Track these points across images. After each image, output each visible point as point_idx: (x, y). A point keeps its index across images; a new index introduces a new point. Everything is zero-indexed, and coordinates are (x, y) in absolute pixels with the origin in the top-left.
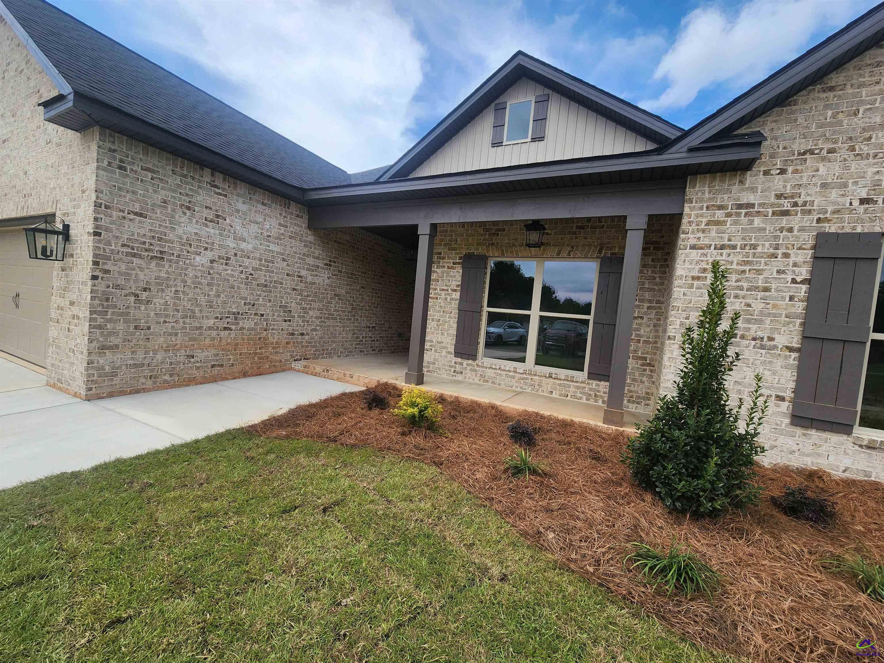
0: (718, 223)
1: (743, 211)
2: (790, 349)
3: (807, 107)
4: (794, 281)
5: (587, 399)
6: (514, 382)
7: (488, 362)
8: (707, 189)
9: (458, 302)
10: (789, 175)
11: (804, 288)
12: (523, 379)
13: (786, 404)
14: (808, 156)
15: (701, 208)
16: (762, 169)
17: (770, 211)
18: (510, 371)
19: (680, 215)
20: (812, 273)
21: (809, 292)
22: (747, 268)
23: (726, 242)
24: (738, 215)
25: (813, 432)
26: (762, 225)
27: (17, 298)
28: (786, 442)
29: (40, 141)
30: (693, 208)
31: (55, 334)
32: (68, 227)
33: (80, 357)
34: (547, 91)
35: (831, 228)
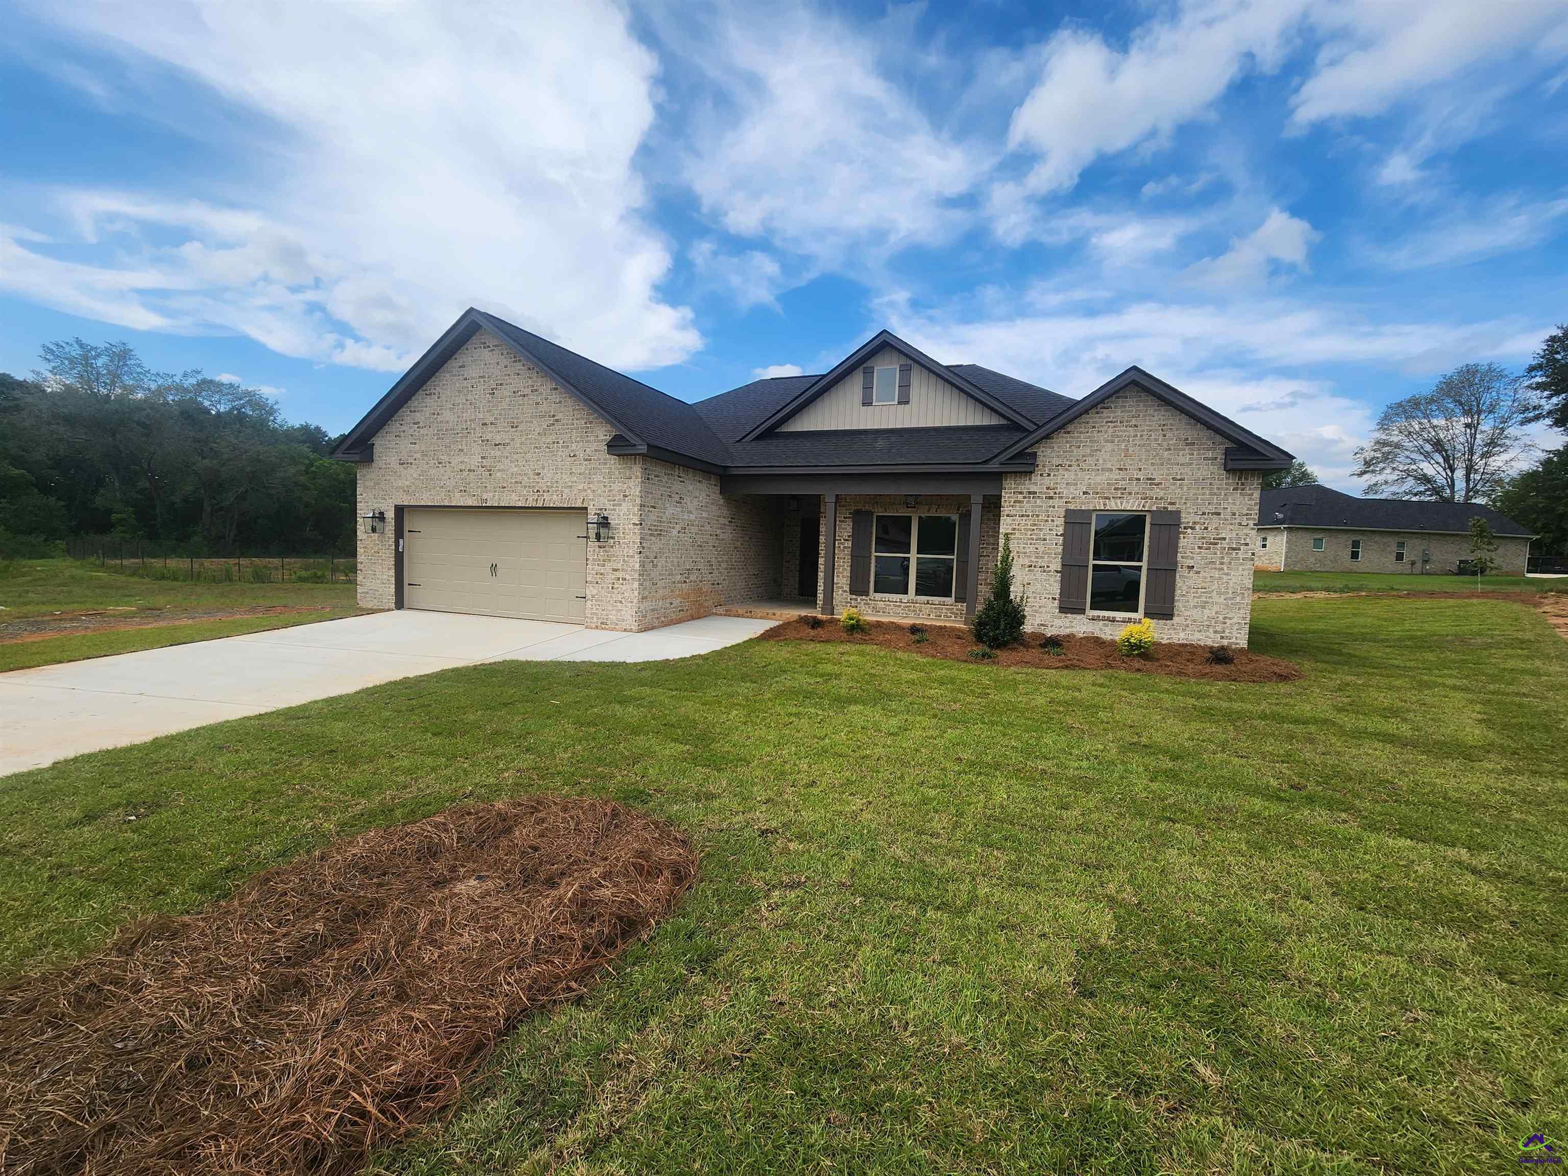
0: (1020, 502)
1: (1032, 496)
2: (1057, 572)
4: (1057, 535)
5: (956, 617)
6: (900, 610)
7: (879, 596)
8: (1013, 482)
9: (850, 549)
10: (1052, 477)
11: (1062, 538)
12: (907, 607)
13: (1057, 601)
14: (1059, 467)
15: (1011, 493)
16: (1039, 472)
17: (1044, 496)
18: (896, 602)
19: (999, 497)
20: (1065, 530)
21: (1064, 540)
22: (1035, 528)
23: (1024, 513)
24: (1029, 497)
25: (1069, 615)
26: (1041, 504)
27: (494, 568)
28: (1058, 622)
29: (560, 453)
30: (1006, 493)
31: (595, 592)
32: (606, 518)
33: (629, 605)
34: (909, 362)
35: (1072, 507)
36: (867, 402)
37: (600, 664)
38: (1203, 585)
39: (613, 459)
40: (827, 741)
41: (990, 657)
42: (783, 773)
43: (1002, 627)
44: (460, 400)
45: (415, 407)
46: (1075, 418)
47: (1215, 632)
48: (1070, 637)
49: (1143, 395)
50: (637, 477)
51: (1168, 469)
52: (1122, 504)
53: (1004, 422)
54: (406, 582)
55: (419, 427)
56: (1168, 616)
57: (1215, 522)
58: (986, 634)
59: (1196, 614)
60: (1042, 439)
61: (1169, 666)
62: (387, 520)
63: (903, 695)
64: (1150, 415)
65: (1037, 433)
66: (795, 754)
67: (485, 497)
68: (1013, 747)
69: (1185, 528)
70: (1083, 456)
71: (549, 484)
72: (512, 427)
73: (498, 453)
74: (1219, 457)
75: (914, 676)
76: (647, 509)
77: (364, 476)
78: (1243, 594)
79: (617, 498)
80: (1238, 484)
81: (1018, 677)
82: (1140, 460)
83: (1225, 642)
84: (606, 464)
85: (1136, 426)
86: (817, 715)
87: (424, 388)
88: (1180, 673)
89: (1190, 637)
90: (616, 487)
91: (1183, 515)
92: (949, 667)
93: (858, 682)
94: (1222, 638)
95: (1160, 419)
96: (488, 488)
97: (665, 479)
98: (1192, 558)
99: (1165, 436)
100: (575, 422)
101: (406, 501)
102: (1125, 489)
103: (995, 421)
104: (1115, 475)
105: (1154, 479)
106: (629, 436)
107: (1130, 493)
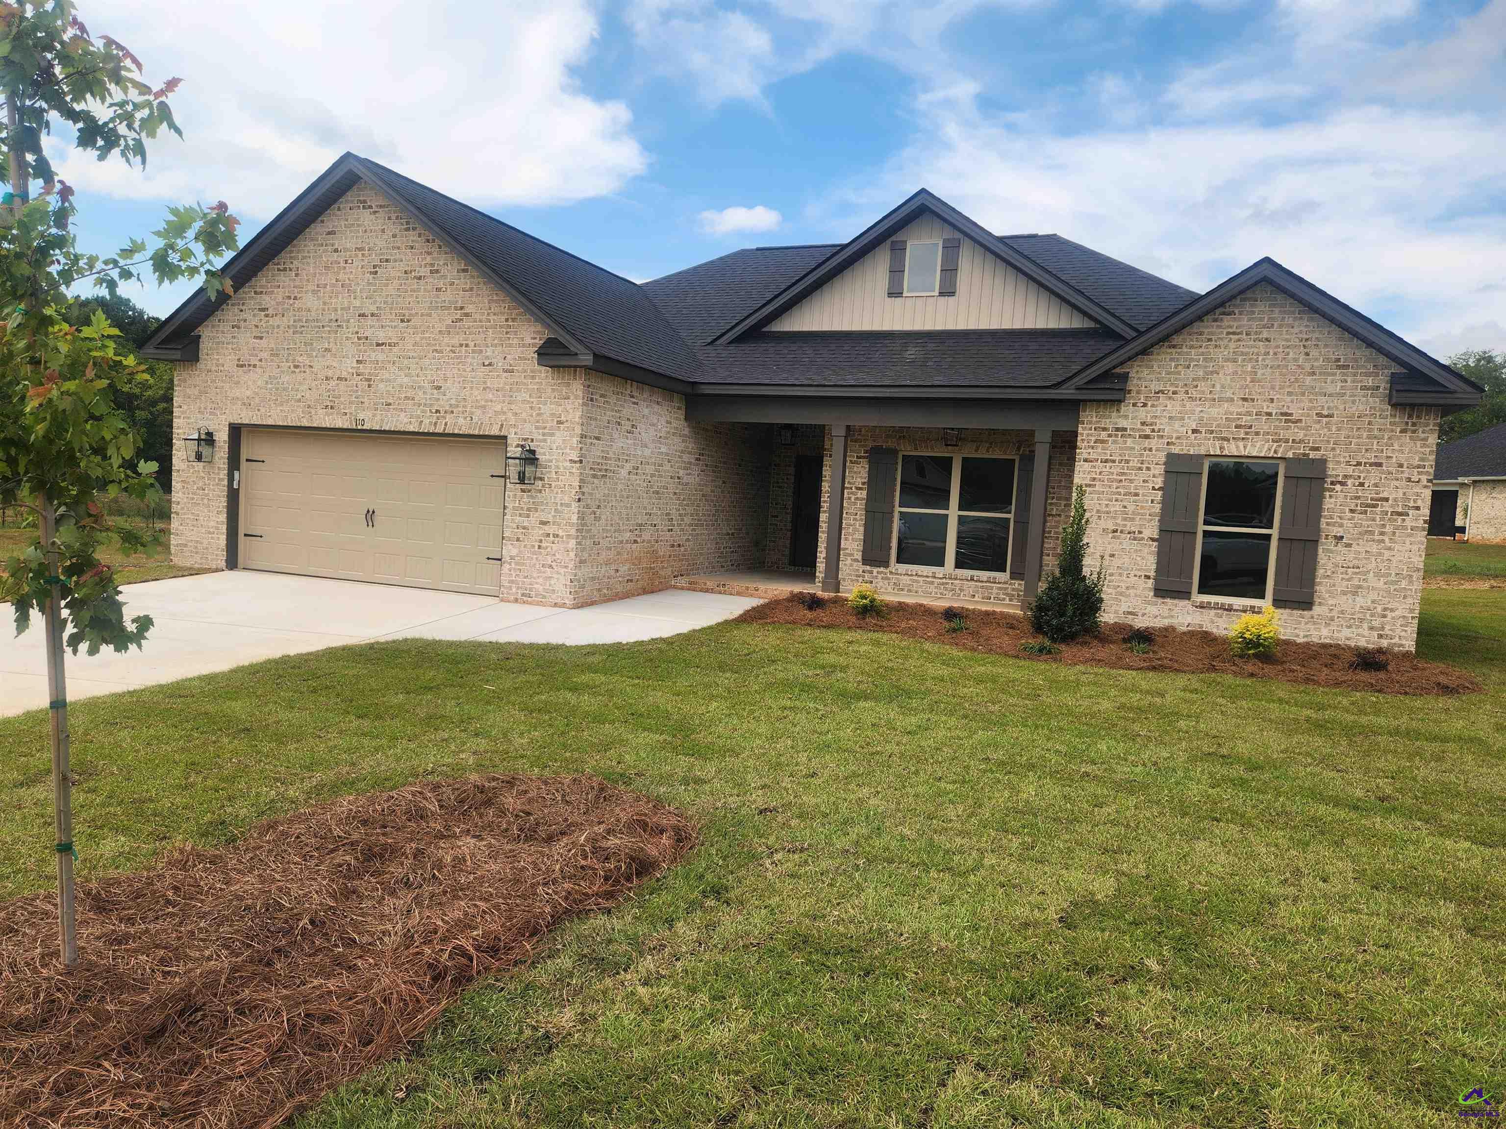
0: (1103, 442)
1: (1120, 433)
2: (1153, 540)
3: (1160, 358)
4: (1154, 489)
5: (1011, 600)
6: (932, 589)
7: (903, 568)
8: (1094, 414)
9: (864, 502)
10: (1149, 408)
11: (1160, 493)
12: (943, 584)
13: (1152, 580)
14: (1160, 395)
15: (1091, 429)
16: (1132, 401)
17: (1137, 434)
18: (927, 577)
19: (1075, 434)
20: (1165, 482)
21: (1163, 496)
22: (1123, 478)
23: (1109, 457)
24: (1116, 436)
25: (1168, 600)
26: (1132, 445)
27: (370, 515)
28: (1152, 610)
29: (469, 360)
30: (1085, 429)
31: (514, 552)
32: (533, 452)
33: (562, 571)
34: (957, 235)
35: (1176, 450)
36: (895, 292)
37: (531, 646)
38: (1356, 562)
39: (544, 373)
40: (830, 736)
41: (1049, 652)
42: (779, 764)
43: (1070, 613)
44: (330, 279)
45: (261, 287)
46: (1184, 327)
47: (1371, 628)
48: (1169, 630)
49: (1279, 297)
50: (576, 397)
51: (1311, 401)
52: (1245, 447)
53: (1088, 324)
54: (241, 532)
55: (267, 316)
56: (1306, 604)
57: (1373, 476)
58: (1048, 623)
59: (1345, 602)
60: (1137, 354)
61: (1293, 671)
62: (217, 444)
63: (929, 691)
64: (1288, 325)
65: (1135, 344)
66: (792, 748)
67: (361, 416)
68: (1056, 751)
69: (1332, 483)
70: (1194, 380)
71: (453, 402)
72: (402, 321)
73: (381, 357)
74: (1382, 385)
75: (945, 672)
76: (589, 441)
77: (185, 381)
78: (1411, 576)
79: (548, 425)
80: (1407, 423)
81: (1083, 678)
82: (1273, 388)
83: (1385, 643)
84: (533, 377)
85: (1268, 340)
86: (817, 710)
87: (276, 260)
88: (1307, 680)
89: (1336, 635)
90: (547, 409)
91: (1330, 465)
92: (993, 663)
93: (869, 675)
94: (1380, 636)
95: (1301, 332)
96: (366, 405)
97: (613, 399)
98: (1341, 525)
99: (1307, 354)
100: (492, 317)
101: (246, 417)
102: (1251, 427)
103: (1076, 323)
104: (1237, 408)
105: (1291, 415)
106: (565, 338)
107: (1257, 434)
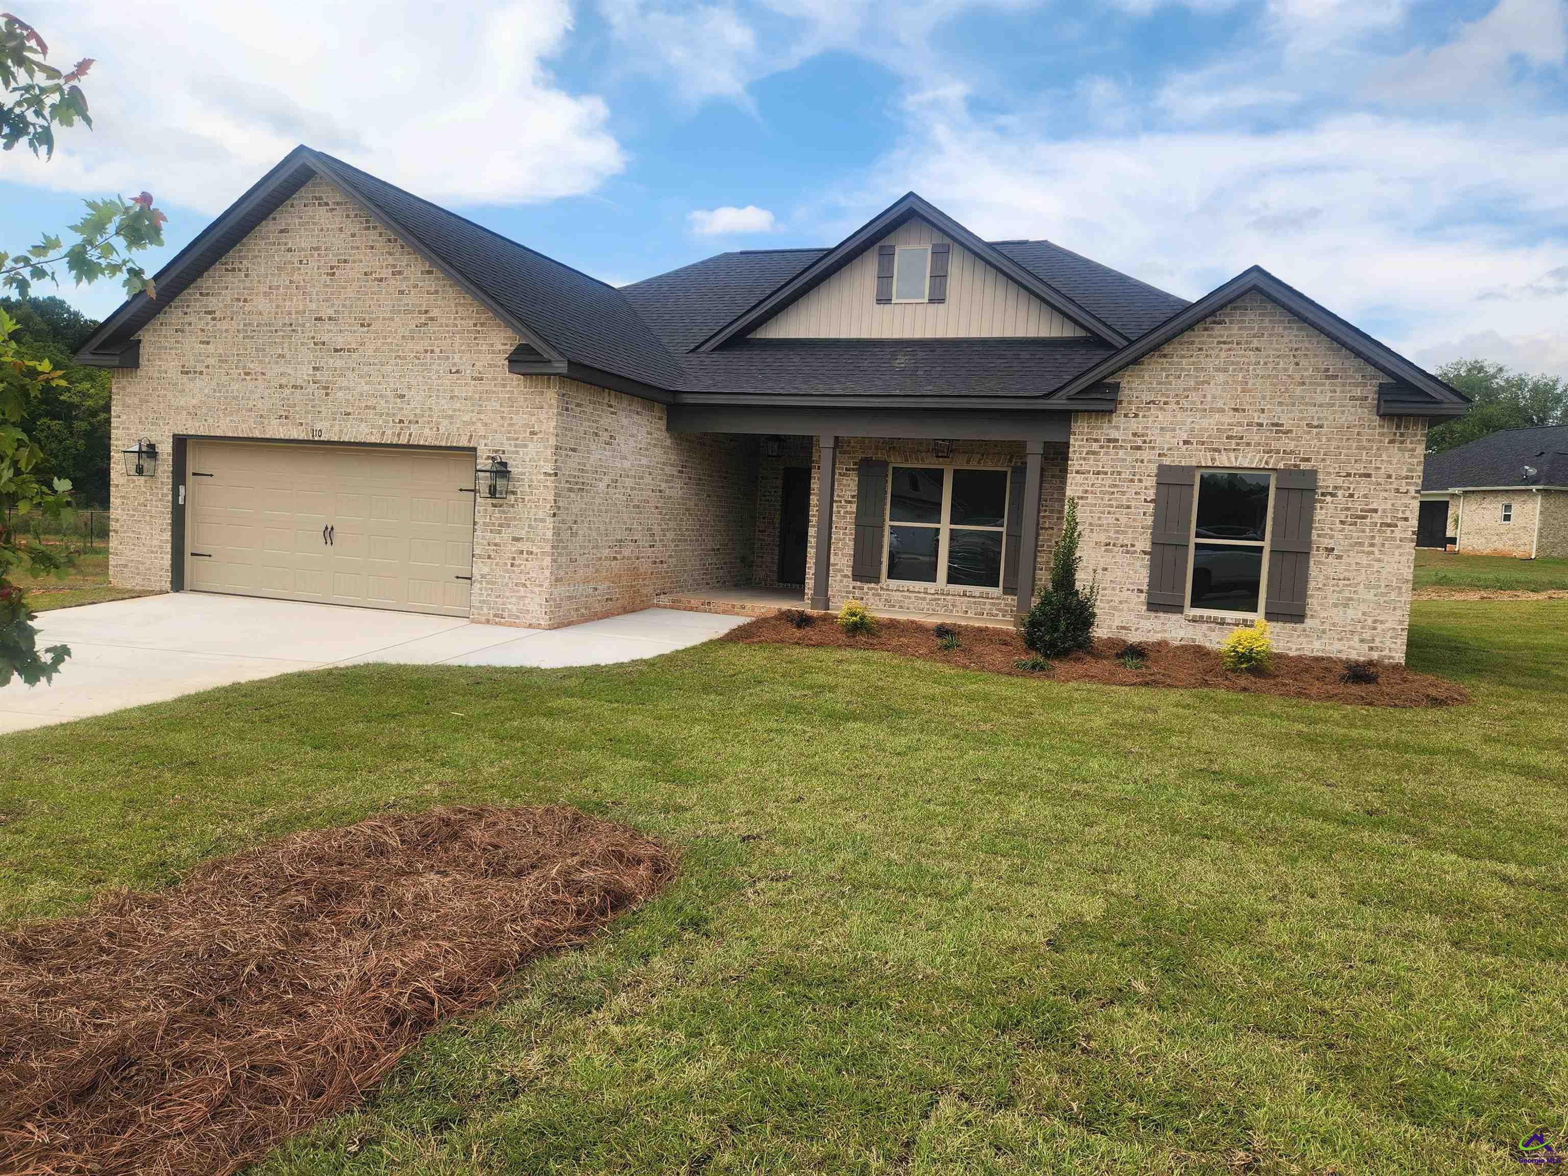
0: (1094, 453)
1: (1112, 445)
2: (1145, 553)
3: (1150, 367)
4: (1146, 501)
5: (1004, 616)
6: (923, 604)
7: (894, 583)
8: (1086, 425)
9: (854, 515)
10: (1140, 418)
11: (1152, 505)
12: (935, 600)
13: (1144, 595)
14: (1151, 405)
15: (1082, 440)
16: (1123, 412)
17: (1129, 445)
18: (919, 592)
19: (1067, 445)
20: (1156, 494)
21: (1155, 509)
22: (1115, 490)
23: (1100, 469)
24: (1108, 447)
25: (1161, 614)
26: (1124, 457)
27: (328, 533)
28: (1146, 624)
29: (435, 367)
30: (1076, 440)
31: (486, 570)
32: (504, 464)
33: (537, 589)
34: (947, 241)
35: (1167, 461)
36: (884, 299)
37: (504, 670)
38: (1347, 574)
39: (516, 380)
40: (817, 759)
41: (1042, 668)
42: (764, 789)
43: (1062, 628)
44: (284, 280)
45: (207, 288)
46: (1175, 336)
47: (1362, 641)
48: (1161, 645)
49: (1269, 306)
50: (551, 406)
51: (1301, 411)
52: (1236, 459)
53: (1080, 333)
54: (188, 550)
55: (214, 319)
56: (1298, 616)
57: (1362, 488)
58: (1040, 638)
59: (1337, 615)
60: (1128, 364)
61: (1284, 685)
62: (160, 457)
63: (918, 712)
64: (1278, 335)
65: (1128, 352)
66: (778, 771)
67: (318, 427)
68: (1049, 770)
69: (1323, 494)
70: (1185, 390)
71: (418, 411)
72: (362, 325)
73: (339, 363)
74: (1371, 396)
75: (937, 690)
76: (564, 453)
77: (124, 388)
78: (1400, 588)
79: (521, 436)
80: (1395, 434)
81: (1076, 695)
82: (1264, 398)
83: (1375, 655)
84: (504, 386)
85: (1258, 349)
86: (805, 732)
87: (223, 259)
88: (1299, 694)
89: (1328, 648)
90: (520, 420)
91: (1321, 476)
92: (985, 682)
93: (858, 695)
94: (1371, 649)
95: (1291, 341)
96: (323, 415)
97: (589, 409)
98: (1332, 537)
99: (1297, 364)
100: (458, 322)
101: (192, 428)
102: (1242, 438)
103: (1068, 331)
104: (1228, 418)
105: (1282, 425)
106: (537, 344)
107: (1248, 444)
